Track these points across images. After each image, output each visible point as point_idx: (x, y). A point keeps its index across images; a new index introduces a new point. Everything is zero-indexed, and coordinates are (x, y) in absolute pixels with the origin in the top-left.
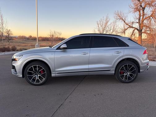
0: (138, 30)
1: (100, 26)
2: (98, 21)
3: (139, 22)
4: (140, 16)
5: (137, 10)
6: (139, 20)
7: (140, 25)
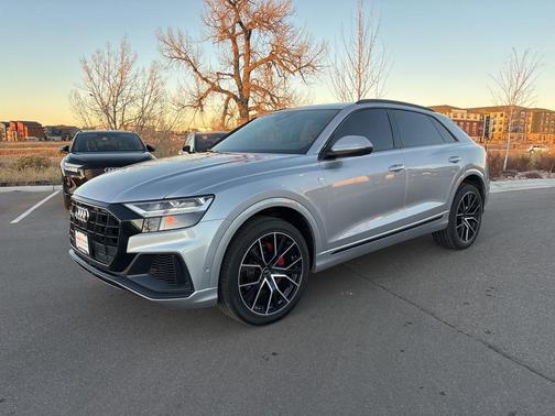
0: (235, 97)
1: (96, 77)
2: (89, 59)
3: (236, 76)
4: (237, 55)
5: (227, 34)
6: (237, 68)
7: (240, 84)
